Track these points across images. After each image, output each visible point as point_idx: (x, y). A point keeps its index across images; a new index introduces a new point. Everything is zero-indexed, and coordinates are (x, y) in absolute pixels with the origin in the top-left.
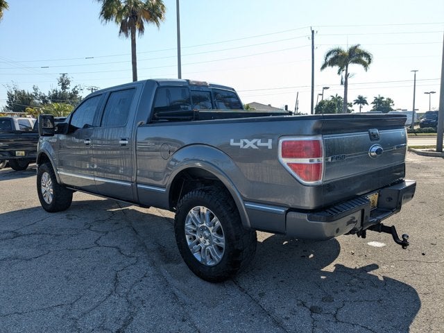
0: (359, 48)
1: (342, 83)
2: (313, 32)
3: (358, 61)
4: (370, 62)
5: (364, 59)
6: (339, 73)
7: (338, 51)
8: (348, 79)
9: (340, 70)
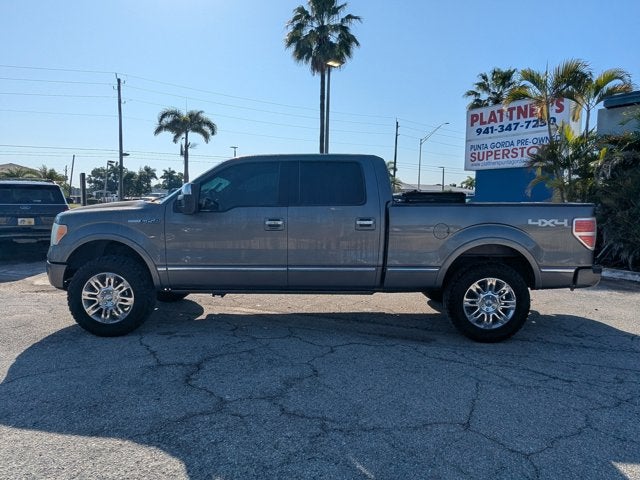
0: (202, 115)
1: (182, 154)
2: (119, 80)
3: (199, 130)
4: (213, 134)
5: (206, 128)
6: (175, 141)
7: (175, 114)
8: (189, 150)
9: (176, 137)
